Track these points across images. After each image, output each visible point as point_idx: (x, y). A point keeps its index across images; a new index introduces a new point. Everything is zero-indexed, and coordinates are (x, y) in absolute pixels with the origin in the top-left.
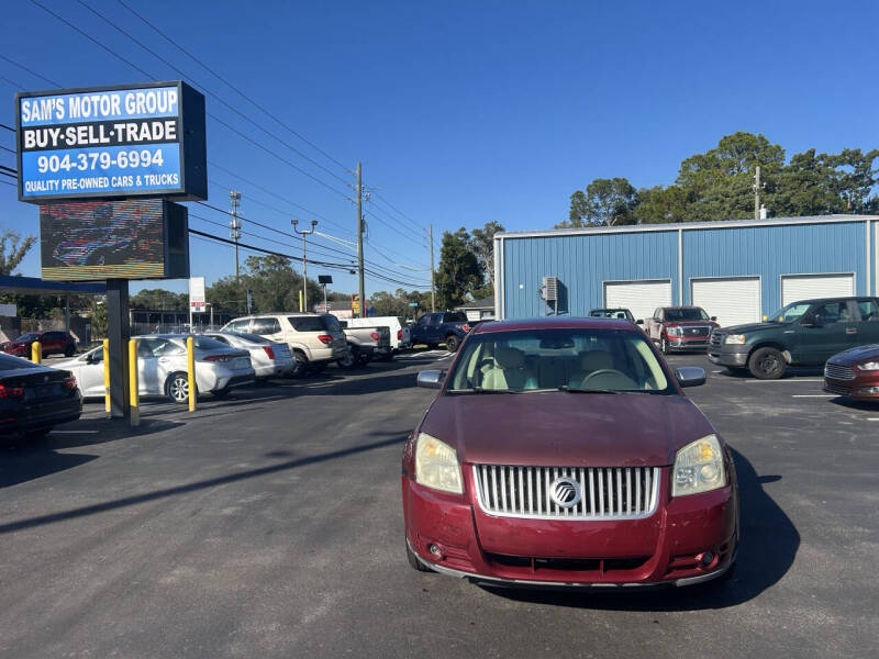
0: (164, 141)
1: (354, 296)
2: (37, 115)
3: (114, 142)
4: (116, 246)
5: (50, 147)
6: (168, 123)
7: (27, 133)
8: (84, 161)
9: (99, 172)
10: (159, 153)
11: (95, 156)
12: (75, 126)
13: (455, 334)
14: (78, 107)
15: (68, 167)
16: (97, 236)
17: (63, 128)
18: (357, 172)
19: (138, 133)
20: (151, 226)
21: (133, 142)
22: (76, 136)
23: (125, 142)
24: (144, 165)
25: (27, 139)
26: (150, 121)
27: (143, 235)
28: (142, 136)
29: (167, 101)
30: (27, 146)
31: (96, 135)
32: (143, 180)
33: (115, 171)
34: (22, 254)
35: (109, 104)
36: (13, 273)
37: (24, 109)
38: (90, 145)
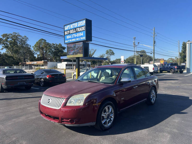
0: (83, 31)
1: (161, 59)
2: (66, 29)
3: (76, 32)
4: (76, 51)
5: (68, 34)
6: (84, 27)
7: (65, 32)
8: (72, 36)
9: (74, 38)
10: (82, 33)
11: (74, 35)
12: (71, 30)
13: (173, 69)
14: (72, 26)
15: (70, 37)
16: (74, 49)
17: (70, 30)
18: (154, 30)
19: (79, 30)
20: (81, 47)
21: (79, 32)
22: (71, 32)
23: (78, 32)
24: (80, 36)
25: (65, 33)
26: (81, 27)
27: (80, 49)
28: (80, 30)
29: (83, 23)
30: (65, 34)
31: (74, 31)
32: (80, 38)
33: (77, 37)
34: (94, 53)
35: (75, 25)
36: (93, 56)
37: (65, 28)
38: (73, 33)
